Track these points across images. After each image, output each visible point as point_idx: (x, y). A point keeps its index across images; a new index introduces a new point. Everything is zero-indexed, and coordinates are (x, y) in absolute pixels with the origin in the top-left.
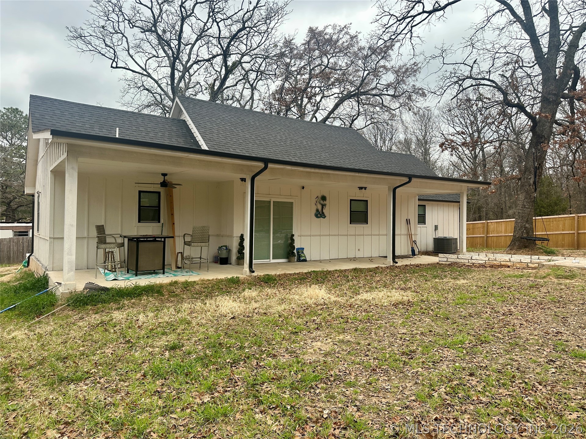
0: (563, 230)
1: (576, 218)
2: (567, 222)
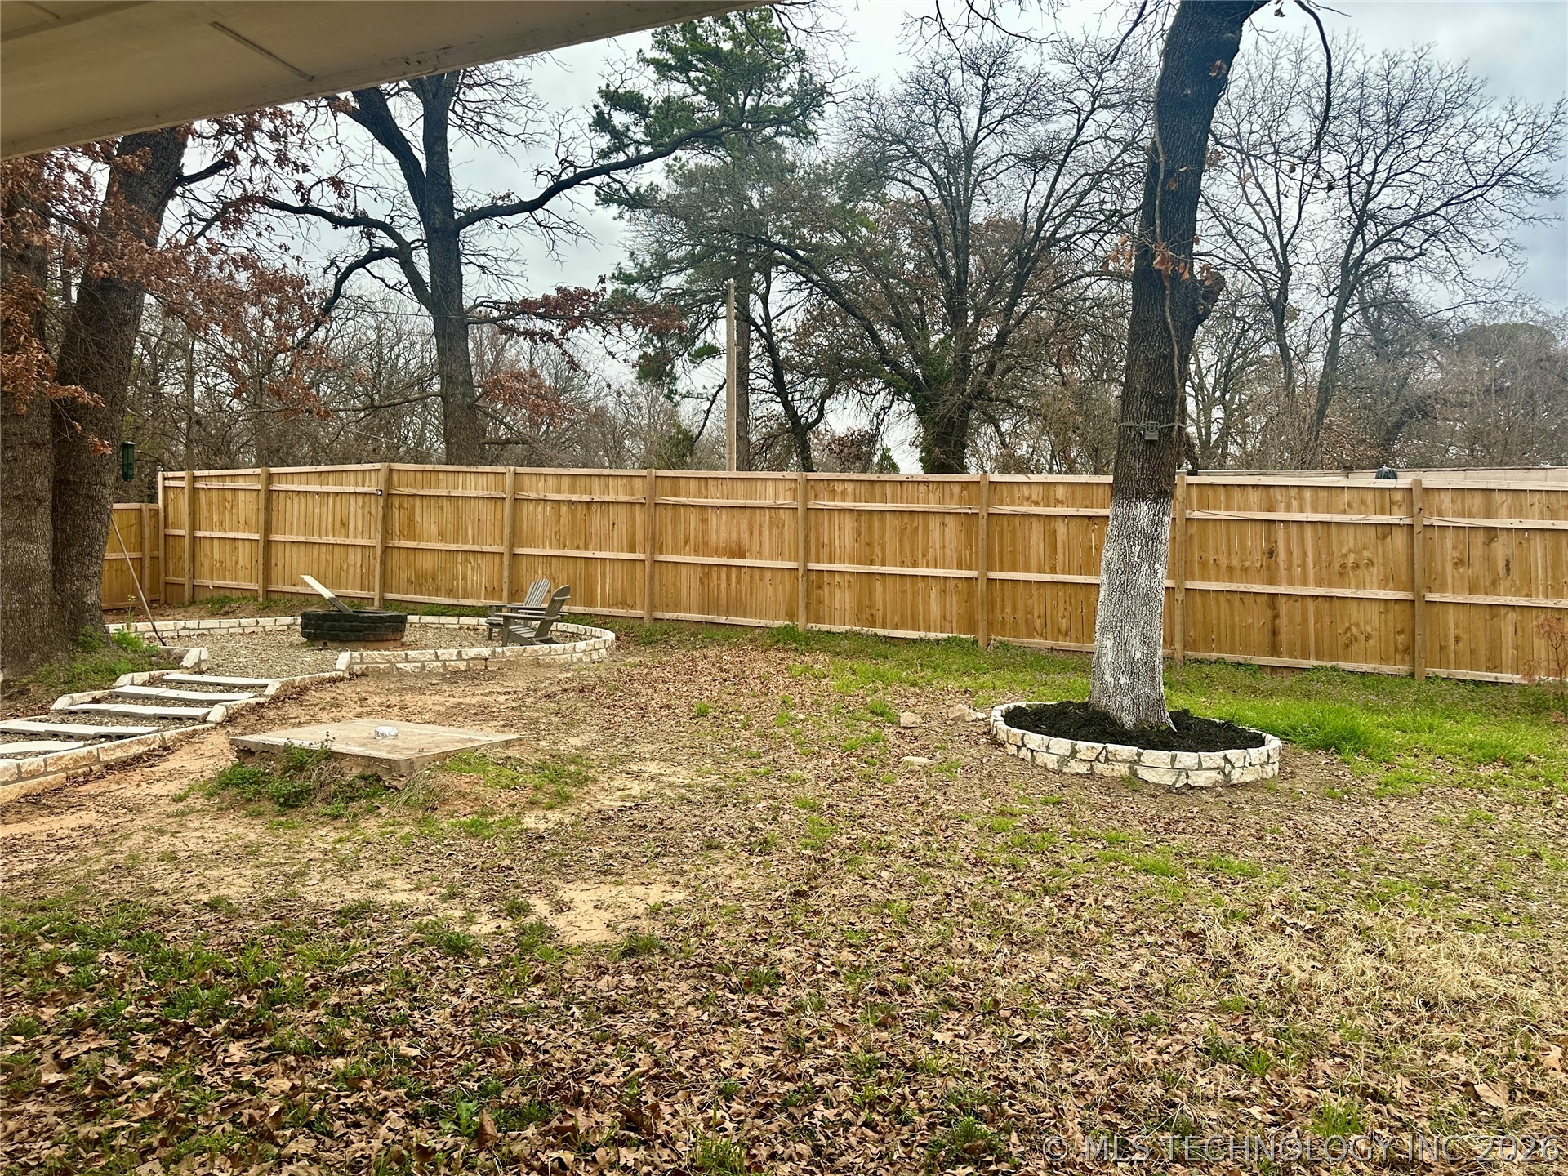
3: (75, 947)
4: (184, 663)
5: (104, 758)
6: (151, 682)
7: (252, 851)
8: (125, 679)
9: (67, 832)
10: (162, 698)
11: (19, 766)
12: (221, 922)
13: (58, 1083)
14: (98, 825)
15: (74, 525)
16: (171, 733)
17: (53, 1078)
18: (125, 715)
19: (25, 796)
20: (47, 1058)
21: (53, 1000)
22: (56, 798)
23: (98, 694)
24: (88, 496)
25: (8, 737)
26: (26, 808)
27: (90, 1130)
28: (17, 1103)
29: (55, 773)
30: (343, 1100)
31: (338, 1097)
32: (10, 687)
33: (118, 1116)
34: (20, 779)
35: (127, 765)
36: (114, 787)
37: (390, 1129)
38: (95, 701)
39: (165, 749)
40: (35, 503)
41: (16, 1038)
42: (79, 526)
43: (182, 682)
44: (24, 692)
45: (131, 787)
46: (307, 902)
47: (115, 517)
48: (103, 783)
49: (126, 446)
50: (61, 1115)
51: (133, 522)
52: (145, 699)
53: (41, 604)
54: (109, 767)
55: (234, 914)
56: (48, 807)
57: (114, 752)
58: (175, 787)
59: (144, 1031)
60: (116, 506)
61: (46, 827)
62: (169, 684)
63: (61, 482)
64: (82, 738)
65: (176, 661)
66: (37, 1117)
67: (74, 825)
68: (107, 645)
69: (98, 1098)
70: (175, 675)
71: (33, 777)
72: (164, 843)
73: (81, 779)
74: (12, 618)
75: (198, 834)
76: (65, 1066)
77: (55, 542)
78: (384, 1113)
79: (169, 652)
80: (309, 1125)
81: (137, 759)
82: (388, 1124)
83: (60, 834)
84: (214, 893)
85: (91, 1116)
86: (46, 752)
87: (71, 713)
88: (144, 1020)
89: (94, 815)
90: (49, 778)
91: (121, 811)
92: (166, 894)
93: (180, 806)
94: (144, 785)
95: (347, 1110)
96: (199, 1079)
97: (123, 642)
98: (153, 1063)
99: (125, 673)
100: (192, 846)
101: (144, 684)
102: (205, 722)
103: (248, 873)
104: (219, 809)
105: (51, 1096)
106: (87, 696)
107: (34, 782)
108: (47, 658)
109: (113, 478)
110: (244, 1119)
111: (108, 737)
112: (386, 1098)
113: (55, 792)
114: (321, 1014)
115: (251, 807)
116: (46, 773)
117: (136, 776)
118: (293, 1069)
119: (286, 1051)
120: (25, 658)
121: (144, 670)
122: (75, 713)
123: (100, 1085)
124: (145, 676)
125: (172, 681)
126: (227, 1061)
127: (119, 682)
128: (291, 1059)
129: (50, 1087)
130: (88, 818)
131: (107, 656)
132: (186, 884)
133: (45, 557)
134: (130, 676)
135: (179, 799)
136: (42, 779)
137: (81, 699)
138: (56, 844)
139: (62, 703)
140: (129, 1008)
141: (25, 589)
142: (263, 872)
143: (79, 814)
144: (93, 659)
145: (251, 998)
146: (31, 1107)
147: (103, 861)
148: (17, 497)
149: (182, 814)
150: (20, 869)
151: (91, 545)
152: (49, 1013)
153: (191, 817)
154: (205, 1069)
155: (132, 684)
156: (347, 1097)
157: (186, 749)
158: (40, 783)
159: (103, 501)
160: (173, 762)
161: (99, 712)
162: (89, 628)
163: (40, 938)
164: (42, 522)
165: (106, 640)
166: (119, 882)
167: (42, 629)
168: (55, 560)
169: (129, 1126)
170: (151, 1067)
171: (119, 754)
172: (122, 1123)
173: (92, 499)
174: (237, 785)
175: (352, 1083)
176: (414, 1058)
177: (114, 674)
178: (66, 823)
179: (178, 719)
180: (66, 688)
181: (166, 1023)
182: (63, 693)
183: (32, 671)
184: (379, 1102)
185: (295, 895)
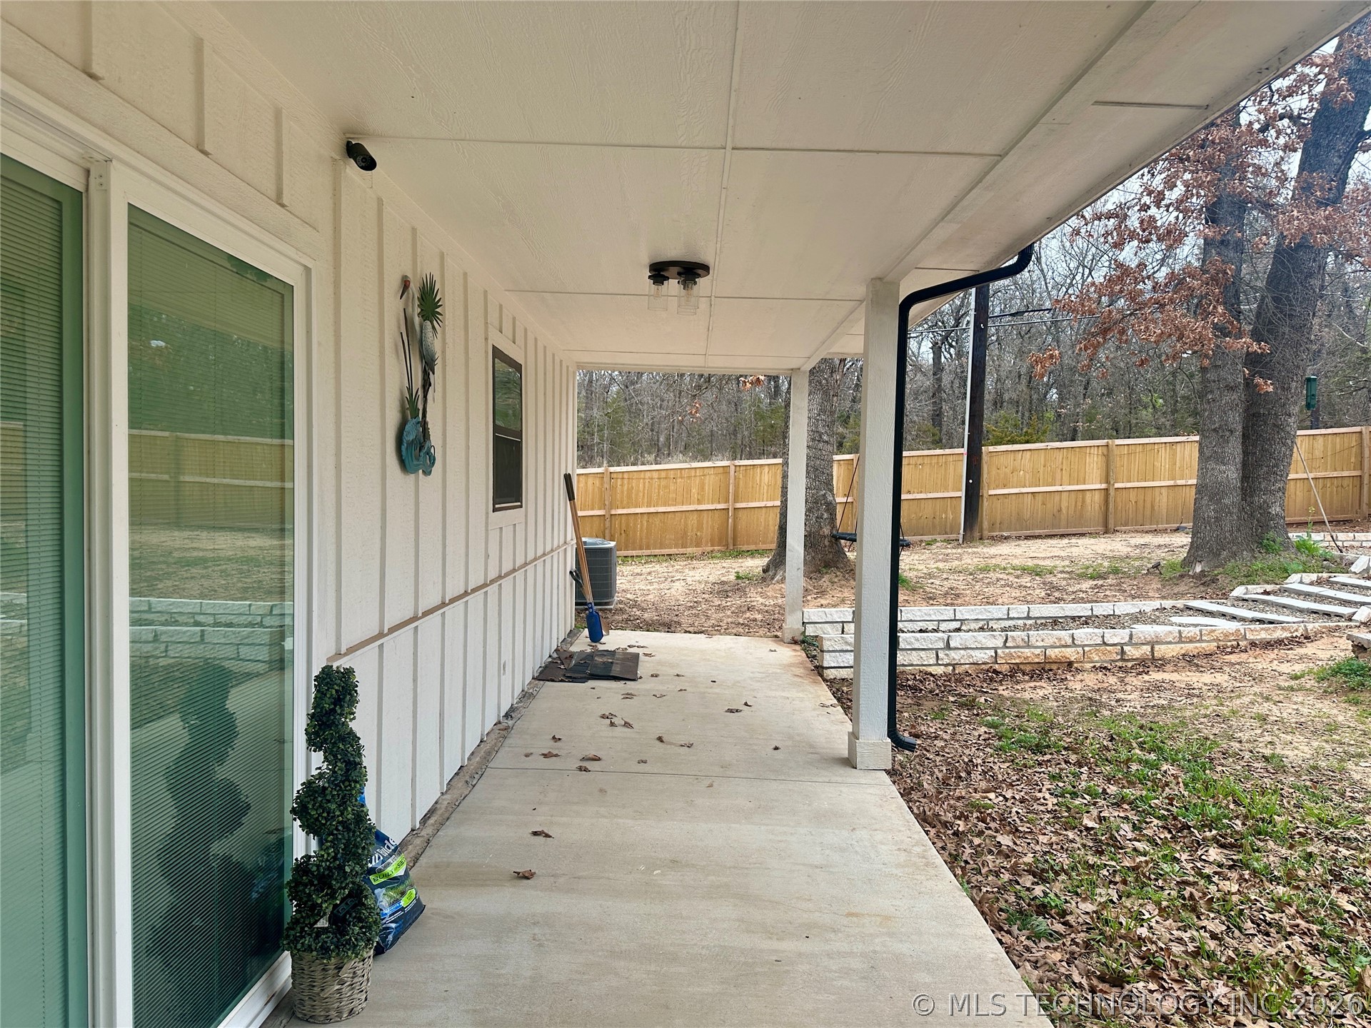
0: (699, 502)
1: (732, 468)
2: (711, 481)
3: (1153, 756)
4: (1353, 568)
5: (1250, 636)
6: (1319, 583)
7: (1332, 728)
8: (1295, 577)
9: (1200, 685)
10: (1321, 596)
11: (1180, 632)
12: (1268, 771)
13: (1092, 828)
14: (1225, 685)
15: (1263, 450)
16: (1314, 626)
17: (1091, 824)
18: (1284, 606)
19: (1184, 655)
20: (1095, 812)
21: (1117, 782)
22: (1205, 661)
23: (1269, 588)
24: (1274, 425)
25: (1191, 612)
26: (1182, 664)
27: (1092, 859)
28: (1066, 830)
29: (1208, 641)
30: (1264, 913)
31: (1262, 909)
32: (1205, 576)
33: (1112, 859)
34: (1180, 641)
35: (1268, 645)
36: (1251, 660)
37: (1288, 947)
38: (1266, 593)
39: (1306, 638)
40: (1228, 433)
41: (1086, 796)
42: (1267, 450)
43: (1346, 585)
44: (1214, 581)
45: (1263, 662)
46: (1350, 778)
47: (1298, 440)
48: (1244, 656)
49: (1309, 380)
50: (1084, 846)
51: (1354, 443)
52: (1307, 595)
53: (1231, 514)
54: (1253, 644)
55: (1282, 769)
56: (1197, 665)
57: (1261, 633)
58: (1298, 668)
59: (1158, 818)
60: (1299, 433)
61: (1189, 679)
62: (1331, 584)
63: (1254, 415)
64: (1243, 620)
65: (1345, 567)
66: (1071, 841)
67: (1208, 682)
68: (1287, 548)
69: (1108, 844)
70: (1342, 578)
71: (1191, 642)
72: (1264, 708)
73: (1229, 650)
74: (1209, 523)
75: (1295, 707)
76: (1101, 819)
77: (1245, 464)
78: (1290, 934)
79: (1341, 558)
80: (1228, 917)
81: (1279, 642)
82: (1289, 943)
83: (1195, 686)
84: (1278, 751)
85: (1100, 853)
86: (1201, 625)
87: (1244, 600)
88: (1162, 811)
89: (1226, 677)
90: (1204, 645)
91: (1247, 678)
92: (1240, 742)
93: (1292, 683)
94: (1276, 662)
95: (1265, 921)
96: (1177, 860)
97: (1302, 547)
98: (1154, 840)
99: (1296, 572)
100: (1285, 715)
101: (1312, 584)
102: (1350, 620)
103: (1315, 744)
104: (1325, 692)
105: (1085, 833)
106: (1260, 589)
107: (1191, 646)
108: (1234, 555)
109: (1297, 409)
110: (1187, 895)
111: (1261, 621)
112: (1298, 926)
113: (1208, 655)
114: (1295, 855)
115: (1351, 696)
116: (1201, 641)
117: (1272, 654)
118: (1246, 881)
119: (1248, 867)
120: (1218, 555)
121: (1314, 572)
122: (1247, 600)
123: (1112, 837)
124: (1314, 577)
125: (1337, 583)
126: (1203, 857)
127: (1289, 580)
128: (1247, 874)
129: (1088, 829)
130: (1220, 678)
131: (1284, 558)
132: (1261, 739)
133: (1235, 475)
134: (1299, 575)
135: (1296, 678)
136: (1198, 645)
137: (1254, 591)
138: (1190, 692)
139: (1239, 591)
140: (1156, 801)
141: (1219, 502)
142: (1328, 747)
143: (1216, 674)
144: (1272, 559)
145: (1244, 824)
146: (1071, 835)
147: (1211, 709)
148: (1215, 430)
149: (1292, 689)
150: (1155, 702)
151: (1276, 466)
152: (1112, 789)
153: (1298, 693)
154: (1184, 856)
155: (1301, 582)
156: (1271, 913)
157: (1325, 640)
158: (1196, 648)
159: (1288, 429)
160: (1309, 649)
161: (1264, 602)
162: (1271, 534)
163: (1135, 745)
164: (1234, 448)
165: (1287, 545)
166: (1213, 726)
167: (1231, 532)
168: (1245, 478)
169: (1115, 867)
170: (1152, 841)
171: (1263, 635)
172: (1113, 863)
173: (1278, 427)
174: (1346, 675)
175: (1280, 905)
176: (1348, 912)
177: (1286, 572)
178: (1201, 679)
179: (1328, 614)
180: (1245, 580)
181: (1175, 818)
182: (1242, 584)
183: (1222, 565)
184: (1292, 926)
185: (1343, 770)
